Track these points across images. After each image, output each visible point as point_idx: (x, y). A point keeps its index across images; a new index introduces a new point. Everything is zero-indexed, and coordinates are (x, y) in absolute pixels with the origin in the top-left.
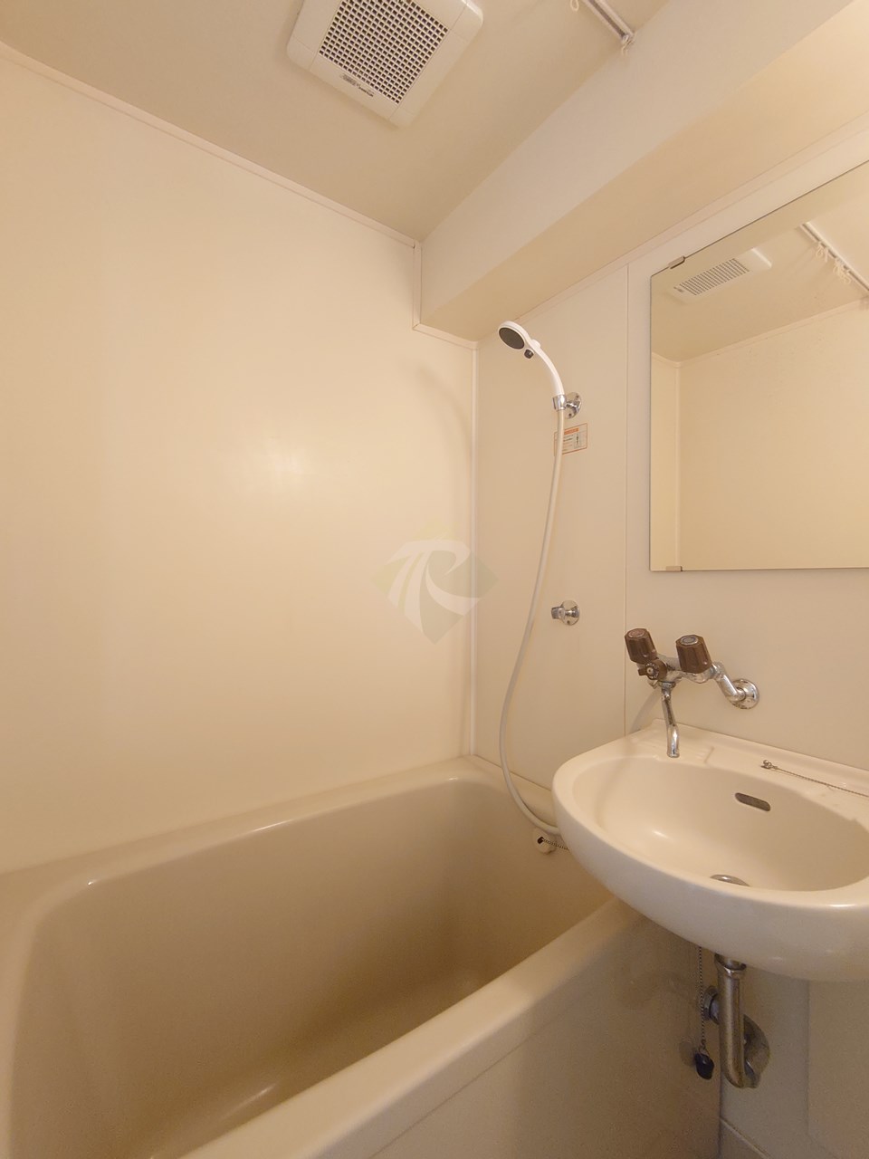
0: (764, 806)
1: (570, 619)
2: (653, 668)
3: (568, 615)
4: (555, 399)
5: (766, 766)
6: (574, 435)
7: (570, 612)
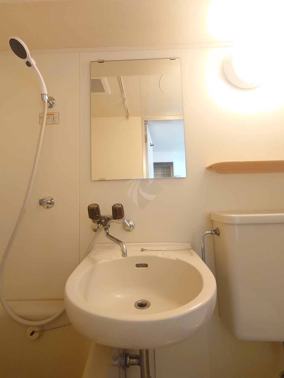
0: (146, 266)
1: (48, 205)
2: (104, 219)
3: (48, 203)
4: (42, 95)
5: (142, 250)
6: (52, 117)
7: (49, 202)
